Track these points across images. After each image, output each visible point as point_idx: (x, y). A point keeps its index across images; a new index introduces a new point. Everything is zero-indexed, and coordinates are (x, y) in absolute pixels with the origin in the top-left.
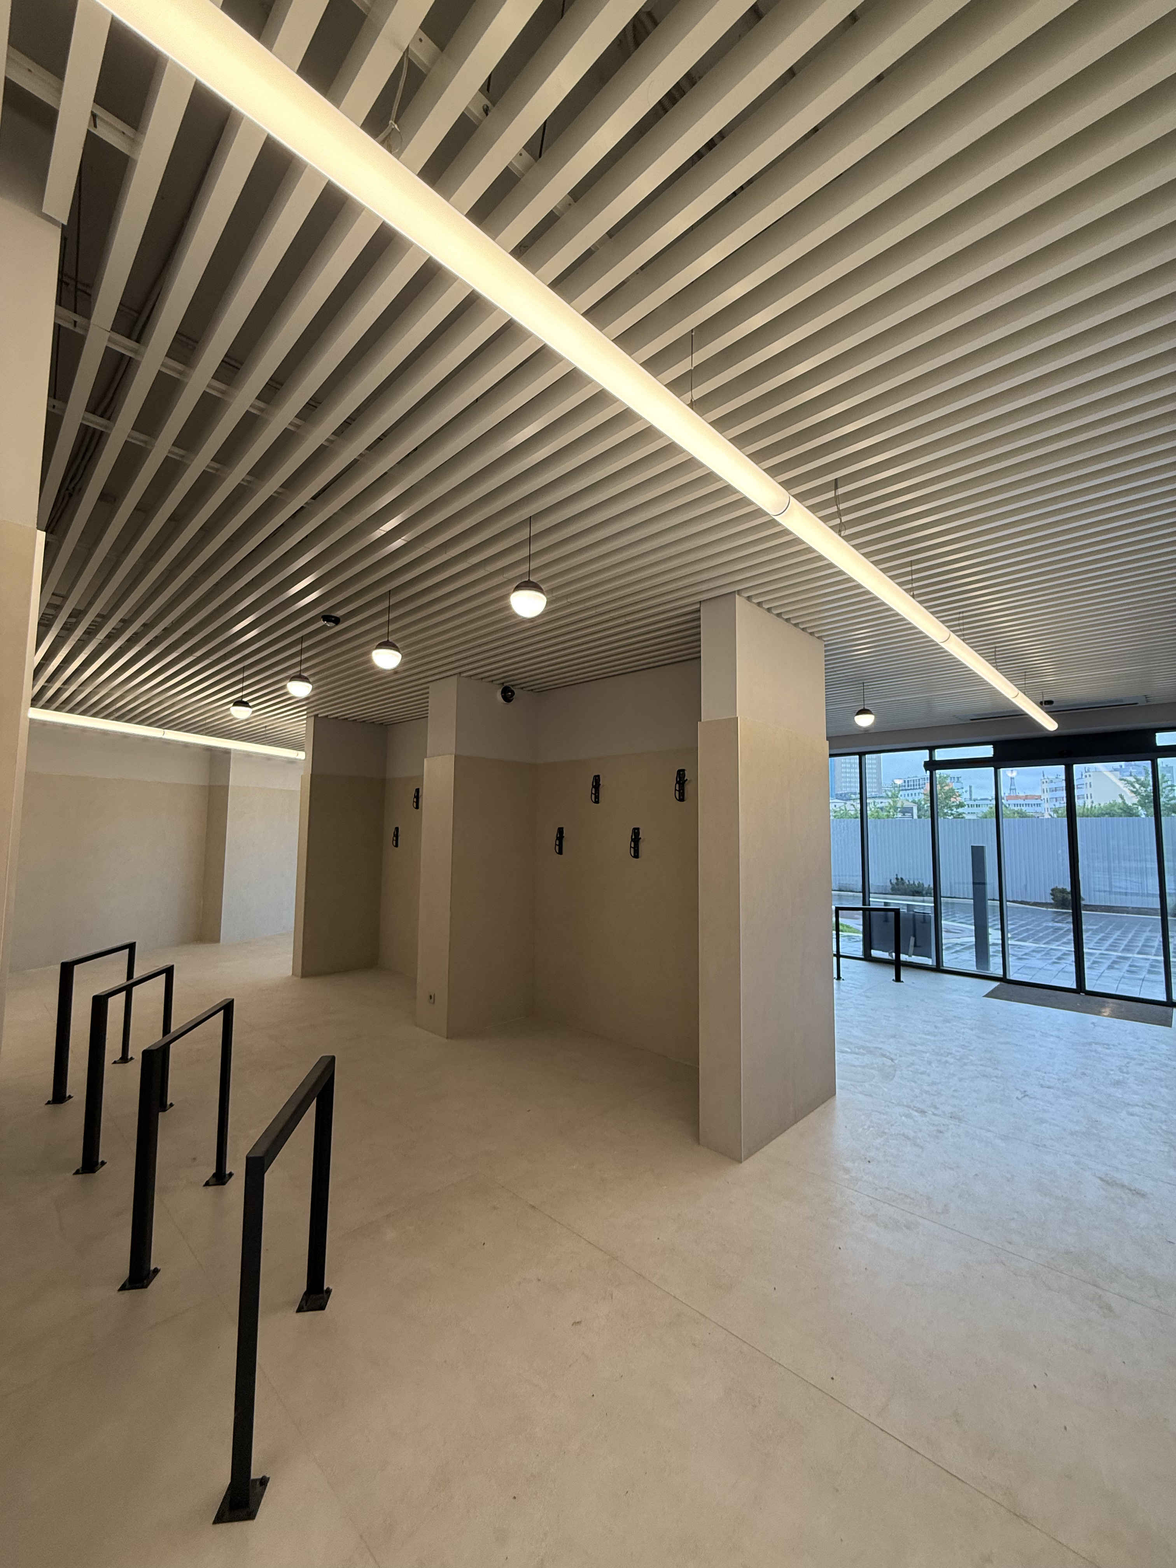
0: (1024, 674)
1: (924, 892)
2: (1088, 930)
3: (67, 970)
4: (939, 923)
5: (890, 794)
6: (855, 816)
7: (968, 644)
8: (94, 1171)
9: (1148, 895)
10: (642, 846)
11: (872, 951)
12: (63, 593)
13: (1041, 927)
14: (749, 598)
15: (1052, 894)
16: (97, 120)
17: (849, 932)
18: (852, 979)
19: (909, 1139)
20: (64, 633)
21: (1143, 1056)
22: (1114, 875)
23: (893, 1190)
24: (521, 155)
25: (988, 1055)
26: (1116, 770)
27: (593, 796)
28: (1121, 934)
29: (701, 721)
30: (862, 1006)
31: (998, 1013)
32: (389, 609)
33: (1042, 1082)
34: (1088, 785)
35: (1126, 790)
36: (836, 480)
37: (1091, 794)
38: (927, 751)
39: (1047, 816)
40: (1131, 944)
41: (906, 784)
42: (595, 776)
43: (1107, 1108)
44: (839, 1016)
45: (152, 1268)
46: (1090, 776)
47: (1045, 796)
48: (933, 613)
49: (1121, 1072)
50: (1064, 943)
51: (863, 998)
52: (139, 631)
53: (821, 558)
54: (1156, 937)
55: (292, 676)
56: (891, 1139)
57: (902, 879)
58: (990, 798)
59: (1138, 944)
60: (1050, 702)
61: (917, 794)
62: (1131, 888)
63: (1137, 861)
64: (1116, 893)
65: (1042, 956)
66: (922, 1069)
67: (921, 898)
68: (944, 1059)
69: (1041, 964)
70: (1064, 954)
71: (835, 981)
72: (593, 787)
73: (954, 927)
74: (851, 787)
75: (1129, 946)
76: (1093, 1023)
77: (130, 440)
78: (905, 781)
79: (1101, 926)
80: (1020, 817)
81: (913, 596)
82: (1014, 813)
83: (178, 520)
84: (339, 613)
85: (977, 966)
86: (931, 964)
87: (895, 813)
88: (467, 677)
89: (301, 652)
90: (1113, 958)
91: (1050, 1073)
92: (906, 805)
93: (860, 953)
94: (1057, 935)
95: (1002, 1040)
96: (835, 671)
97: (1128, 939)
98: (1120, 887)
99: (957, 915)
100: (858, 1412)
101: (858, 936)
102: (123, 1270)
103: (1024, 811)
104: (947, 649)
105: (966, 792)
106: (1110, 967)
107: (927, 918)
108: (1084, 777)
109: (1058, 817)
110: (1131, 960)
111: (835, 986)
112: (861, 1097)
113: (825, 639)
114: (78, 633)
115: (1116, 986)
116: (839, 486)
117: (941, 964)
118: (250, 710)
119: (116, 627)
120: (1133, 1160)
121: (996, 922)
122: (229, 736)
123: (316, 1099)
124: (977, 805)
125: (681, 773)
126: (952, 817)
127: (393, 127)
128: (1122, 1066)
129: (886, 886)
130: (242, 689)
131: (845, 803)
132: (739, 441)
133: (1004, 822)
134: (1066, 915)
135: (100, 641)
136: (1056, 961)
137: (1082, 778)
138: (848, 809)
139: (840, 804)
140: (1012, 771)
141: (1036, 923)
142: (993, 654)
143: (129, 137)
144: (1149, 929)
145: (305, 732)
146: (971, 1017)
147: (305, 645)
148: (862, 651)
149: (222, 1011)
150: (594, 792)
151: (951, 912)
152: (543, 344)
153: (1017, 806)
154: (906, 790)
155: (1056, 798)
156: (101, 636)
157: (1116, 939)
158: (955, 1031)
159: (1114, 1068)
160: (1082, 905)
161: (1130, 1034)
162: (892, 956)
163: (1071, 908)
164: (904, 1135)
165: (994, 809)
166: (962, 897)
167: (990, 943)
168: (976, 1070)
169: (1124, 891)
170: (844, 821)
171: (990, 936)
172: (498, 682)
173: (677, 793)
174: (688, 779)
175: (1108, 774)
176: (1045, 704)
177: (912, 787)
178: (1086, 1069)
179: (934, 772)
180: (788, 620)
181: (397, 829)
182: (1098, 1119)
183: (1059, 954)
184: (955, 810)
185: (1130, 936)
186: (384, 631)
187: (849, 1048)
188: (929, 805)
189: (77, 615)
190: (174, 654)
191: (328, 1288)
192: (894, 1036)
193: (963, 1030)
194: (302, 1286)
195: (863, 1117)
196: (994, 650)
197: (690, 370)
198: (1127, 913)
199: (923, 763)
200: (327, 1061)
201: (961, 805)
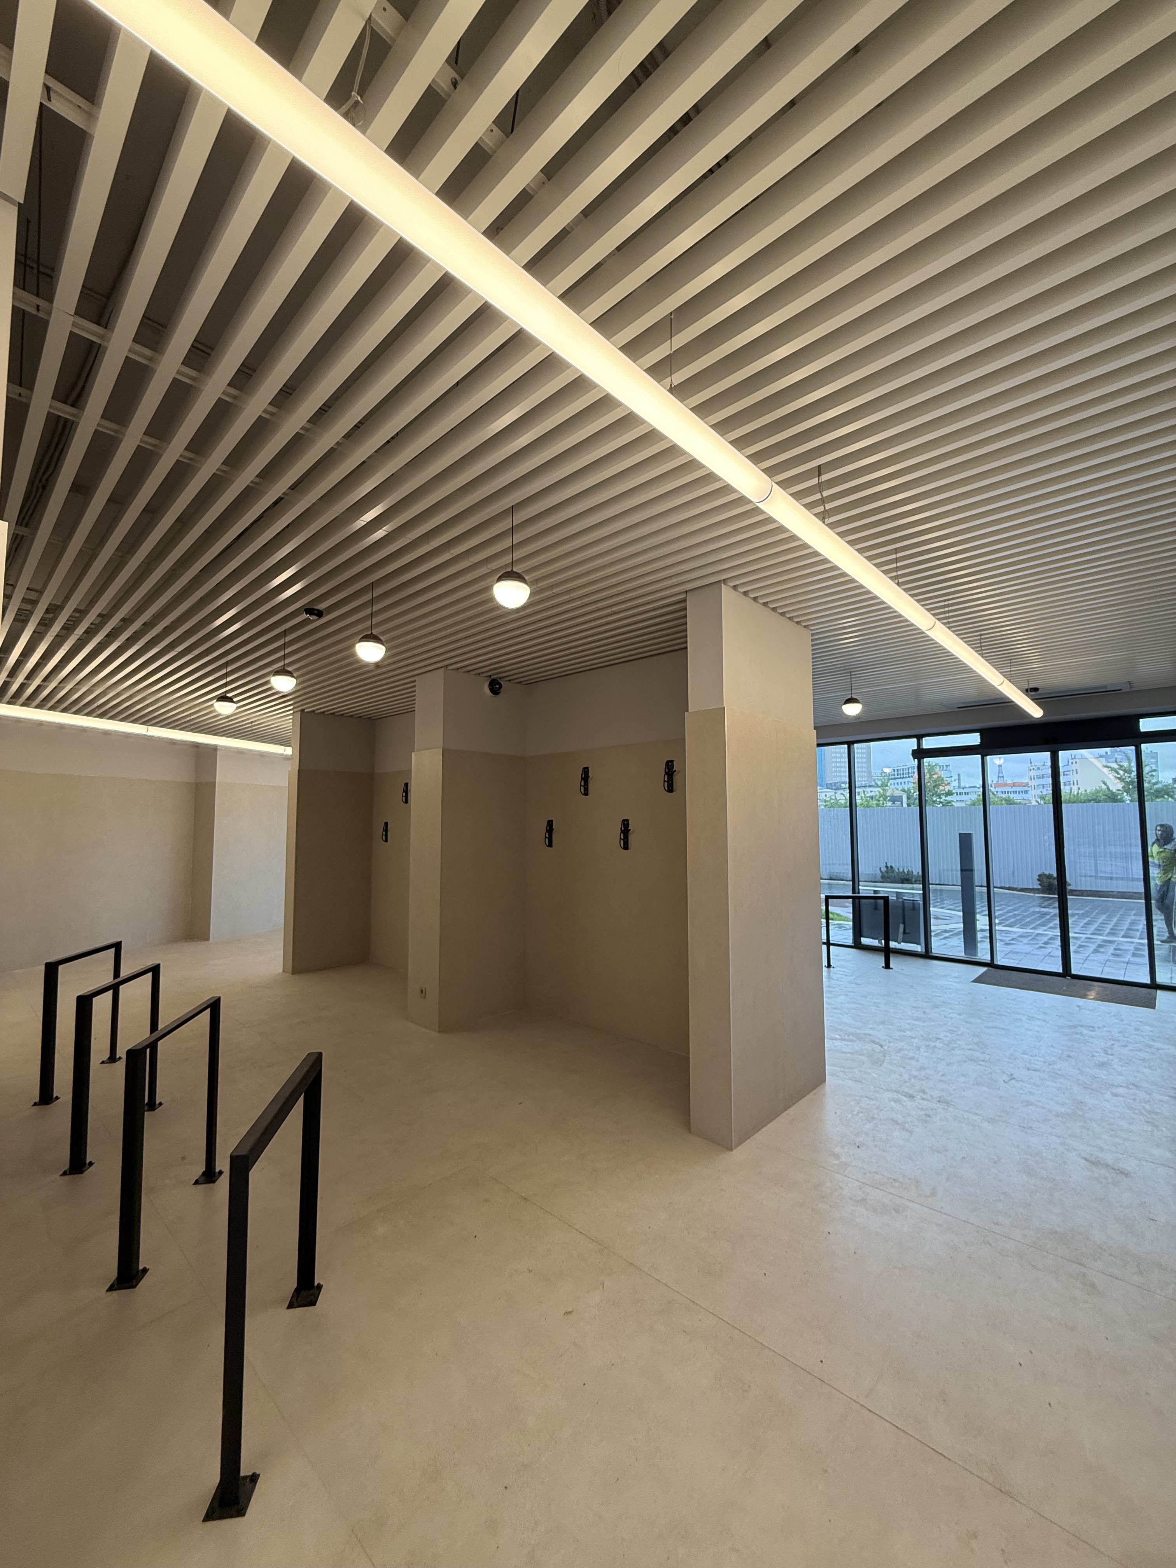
0: (1009, 661)
1: (914, 880)
2: (1073, 915)
3: (51, 971)
4: (928, 909)
5: (879, 783)
6: (844, 806)
7: (953, 631)
8: (82, 1172)
9: (1133, 880)
10: (632, 838)
11: (862, 939)
12: (39, 587)
13: (1028, 913)
14: (735, 587)
15: (1039, 880)
16: (51, 93)
17: (839, 920)
18: (842, 967)
19: (898, 1124)
20: (42, 629)
21: (1128, 1037)
22: (1100, 860)
23: (881, 1174)
24: (492, 131)
25: (976, 1040)
26: (1101, 756)
27: (582, 788)
28: (1107, 917)
29: (688, 711)
30: (853, 994)
31: (986, 998)
32: (372, 602)
33: (1028, 1065)
34: (1075, 772)
35: (1110, 776)
36: (819, 466)
37: (1077, 781)
38: (915, 740)
39: (1034, 803)
40: (1116, 928)
41: (896, 772)
42: (584, 768)
43: (1092, 1089)
44: (828, 1004)
45: (141, 1268)
46: (1076, 762)
47: (1032, 783)
48: (918, 601)
49: (1105, 1054)
50: (1051, 928)
51: (854, 985)
52: (117, 626)
53: (805, 546)
54: (1140, 921)
55: (276, 670)
56: (881, 1125)
57: (891, 867)
58: (978, 786)
59: (1122, 928)
60: (1035, 690)
61: (906, 783)
62: (1116, 873)
63: (1122, 847)
64: (1101, 878)
65: (1029, 941)
66: (911, 1055)
67: (910, 886)
68: (933, 1044)
69: (1028, 949)
70: (1051, 939)
71: (825, 969)
72: (582, 779)
73: (944, 914)
74: (841, 776)
75: (1115, 930)
76: (1079, 1006)
77: (100, 429)
78: (894, 770)
79: (1087, 911)
80: (1007, 804)
81: (898, 584)
82: (1002, 800)
83: (152, 512)
84: (322, 606)
85: (965, 952)
86: (920, 951)
87: (885, 802)
88: (453, 670)
89: (284, 646)
90: (1099, 942)
91: (1036, 1056)
92: (897, 793)
93: (850, 942)
94: (1044, 920)
95: (990, 1024)
96: (823, 660)
97: (1113, 923)
98: (1105, 872)
99: (945, 902)
100: (847, 1394)
101: (848, 924)
102: (112, 1271)
103: (1011, 798)
104: (933, 637)
105: (955, 780)
106: (1096, 951)
107: (916, 905)
108: (1070, 763)
109: (1045, 803)
110: (1116, 944)
111: (825, 974)
112: (850, 1083)
113: (812, 628)
114: (56, 628)
115: (1101, 969)
116: (822, 473)
117: (930, 951)
118: (235, 706)
119: (94, 622)
120: (1116, 1140)
121: (984, 909)
122: (215, 732)
123: (303, 1095)
124: (965, 793)
125: (670, 764)
126: (941, 805)
127: (356, 99)
128: (1108, 1048)
129: (876, 874)
130: (226, 685)
131: (836, 793)
132: (721, 427)
133: (991, 809)
134: (1053, 900)
135: (78, 637)
136: (1043, 945)
137: (1068, 765)
138: (838, 799)
139: (830, 793)
140: (1000, 758)
141: (1023, 908)
142: (979, 641)
143: (85, 111)
144: (1134, 912)
145: (291, 728)
146: (959, 1002)
147: (288, 639)
148: (850, 639)
149: (209, 1010)
150: (583, 784)
151: (940, 899)
152: (520, 328)
153: (1005, 793)
154: (895, 779)
155: (1043, 785)
156: (80, 631)
157: (1101, 923)
158: (943, 1017)
159: (1098, 1050)
160: (1068, 890)
161: (1115, 1016)
162: (881, 944)
163: (1056, 892)
164: (892, 1120)
165: (981, 797)
166: (951, 884)
167: (978, 929)
168: (964, 1055)
169: (1109, 875)
170: (834, 811)
171: (978, 922)
172: (485, 674)
173: (666, 784)
174: (677, 770)
175: (1093, 760)
176: (1031, 691)
177: (902, 776)
178: (1072, 1051)
179: (922, 760)
180: (774, 609)
181: (386, 824)
182: (1083, 1101)
183: (1045, 939)
184: (944, 798)
185: (1115, 920)
186: (368, 624)
187: (839, 1035)
188: (918, 793)
189: (53, 610)
190: (155, 649)
191: (319, 1284)
192: (883, 1023)
193: (951, 1015)
194: (292, 1283)
195: (852, 1103)
196: (979, 637)
197: (670, 354)
198: (1113, 897)
199: (911, 752)
200: (313, 1058)
201: (950, 793)
